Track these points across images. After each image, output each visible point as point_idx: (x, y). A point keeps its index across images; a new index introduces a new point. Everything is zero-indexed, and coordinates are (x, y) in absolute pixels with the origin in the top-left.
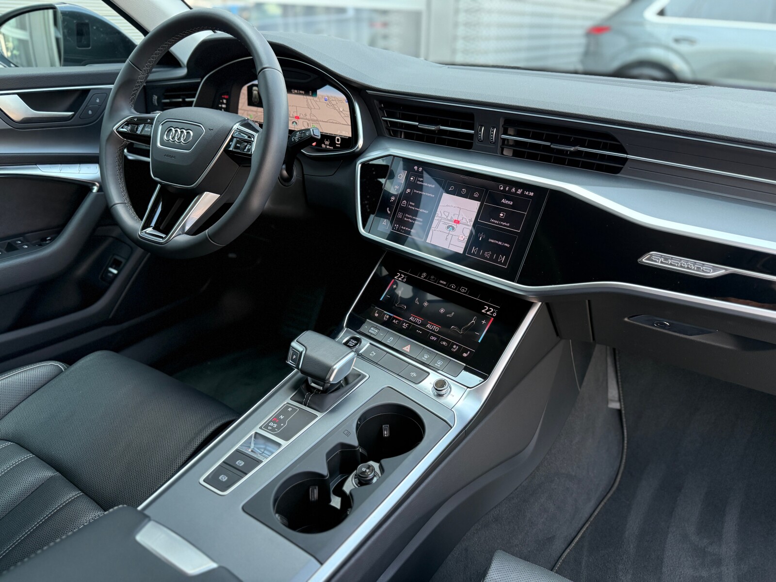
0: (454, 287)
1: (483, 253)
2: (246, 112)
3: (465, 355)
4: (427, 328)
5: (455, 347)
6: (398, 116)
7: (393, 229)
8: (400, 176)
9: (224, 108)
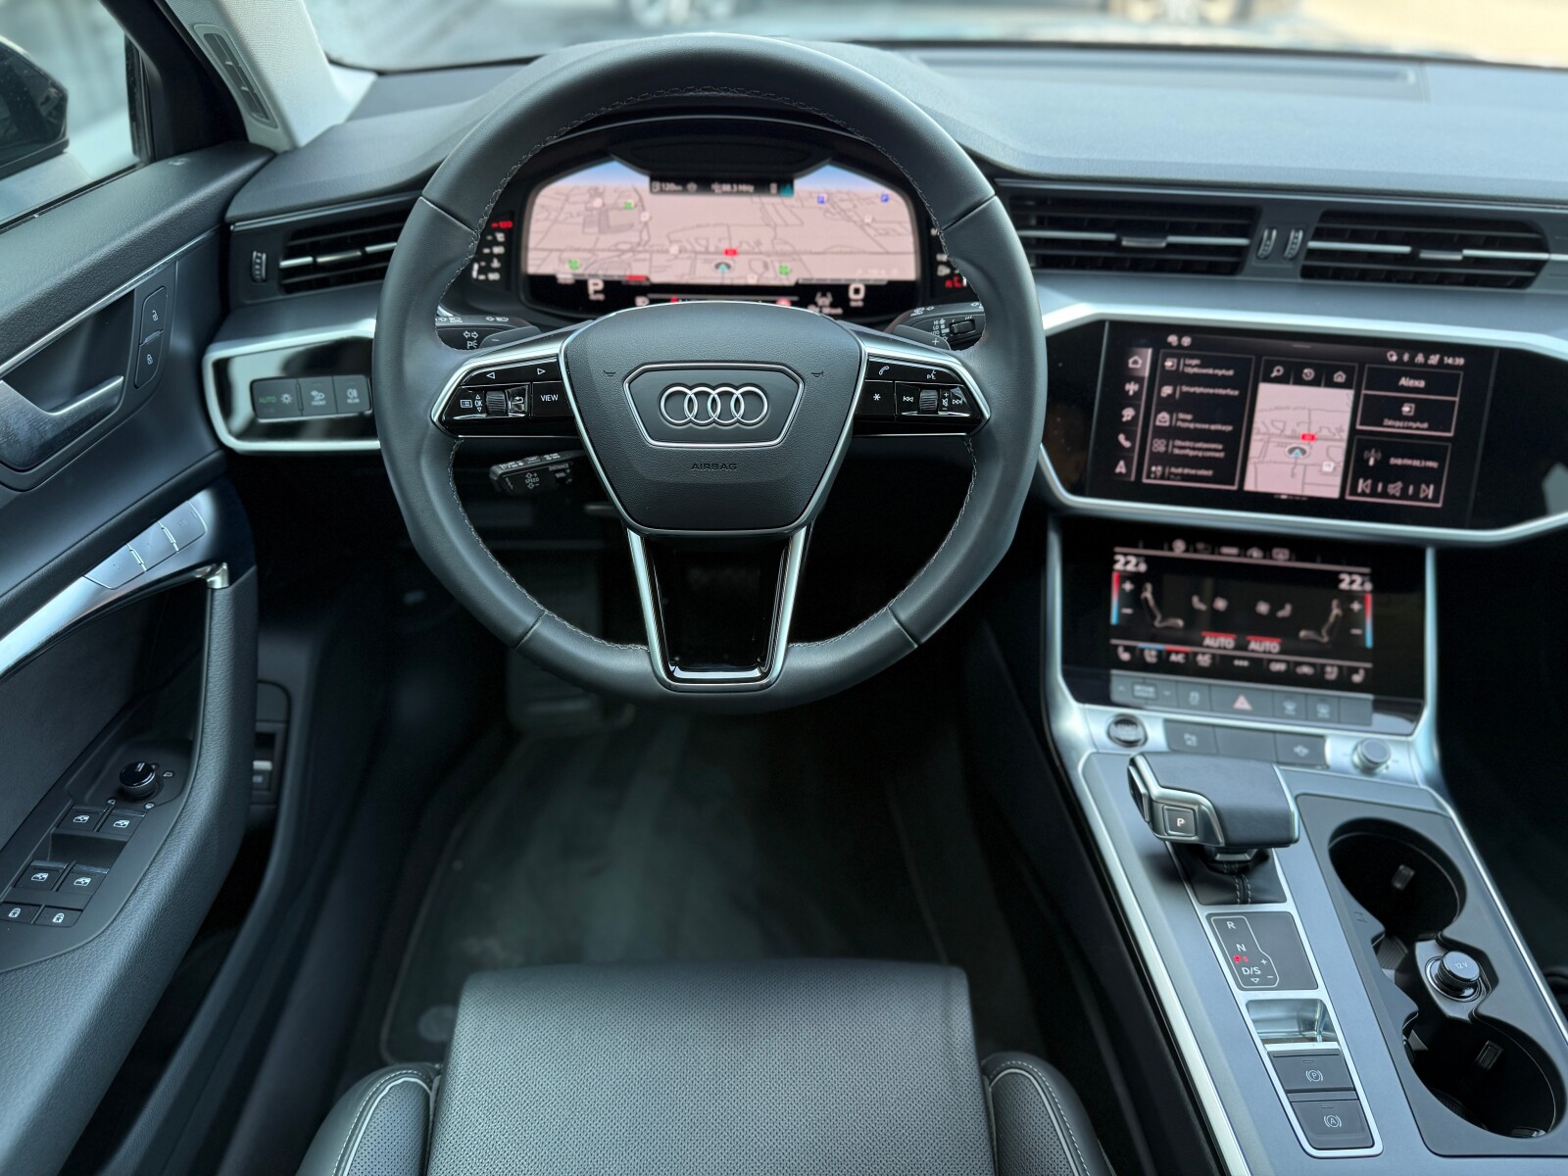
0: (1258, 554)
1: (1385, 488)
2: (555, 255)
3: (1357, 678)
4: (1253, 651)
5: (1329, 669)
6: (1033, 222)
7: (1148, 477)
8: (1135, 362)
9: (498, 256)
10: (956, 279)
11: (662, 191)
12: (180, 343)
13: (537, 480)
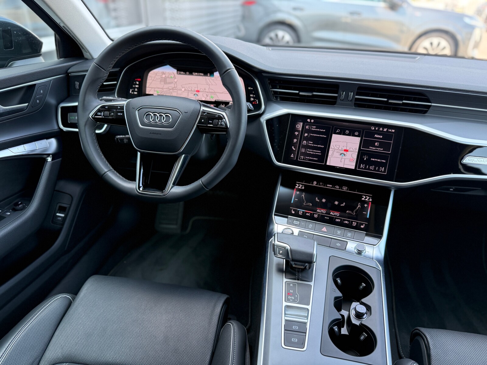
0: (338, 187)
1: (369, 167)
2: (153, 89)
3: (362, 227)
4: (331, 215)
5: (354, 223)
6: (278, 87)
7: (300, 159)
8: (298, 126)
9: (137, 88)
10: (255, 102)
11: (180, 74)
12: (52, 101)
13: (127, 141)
